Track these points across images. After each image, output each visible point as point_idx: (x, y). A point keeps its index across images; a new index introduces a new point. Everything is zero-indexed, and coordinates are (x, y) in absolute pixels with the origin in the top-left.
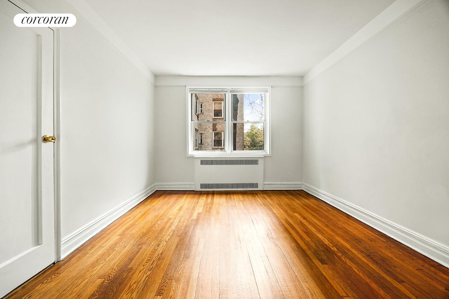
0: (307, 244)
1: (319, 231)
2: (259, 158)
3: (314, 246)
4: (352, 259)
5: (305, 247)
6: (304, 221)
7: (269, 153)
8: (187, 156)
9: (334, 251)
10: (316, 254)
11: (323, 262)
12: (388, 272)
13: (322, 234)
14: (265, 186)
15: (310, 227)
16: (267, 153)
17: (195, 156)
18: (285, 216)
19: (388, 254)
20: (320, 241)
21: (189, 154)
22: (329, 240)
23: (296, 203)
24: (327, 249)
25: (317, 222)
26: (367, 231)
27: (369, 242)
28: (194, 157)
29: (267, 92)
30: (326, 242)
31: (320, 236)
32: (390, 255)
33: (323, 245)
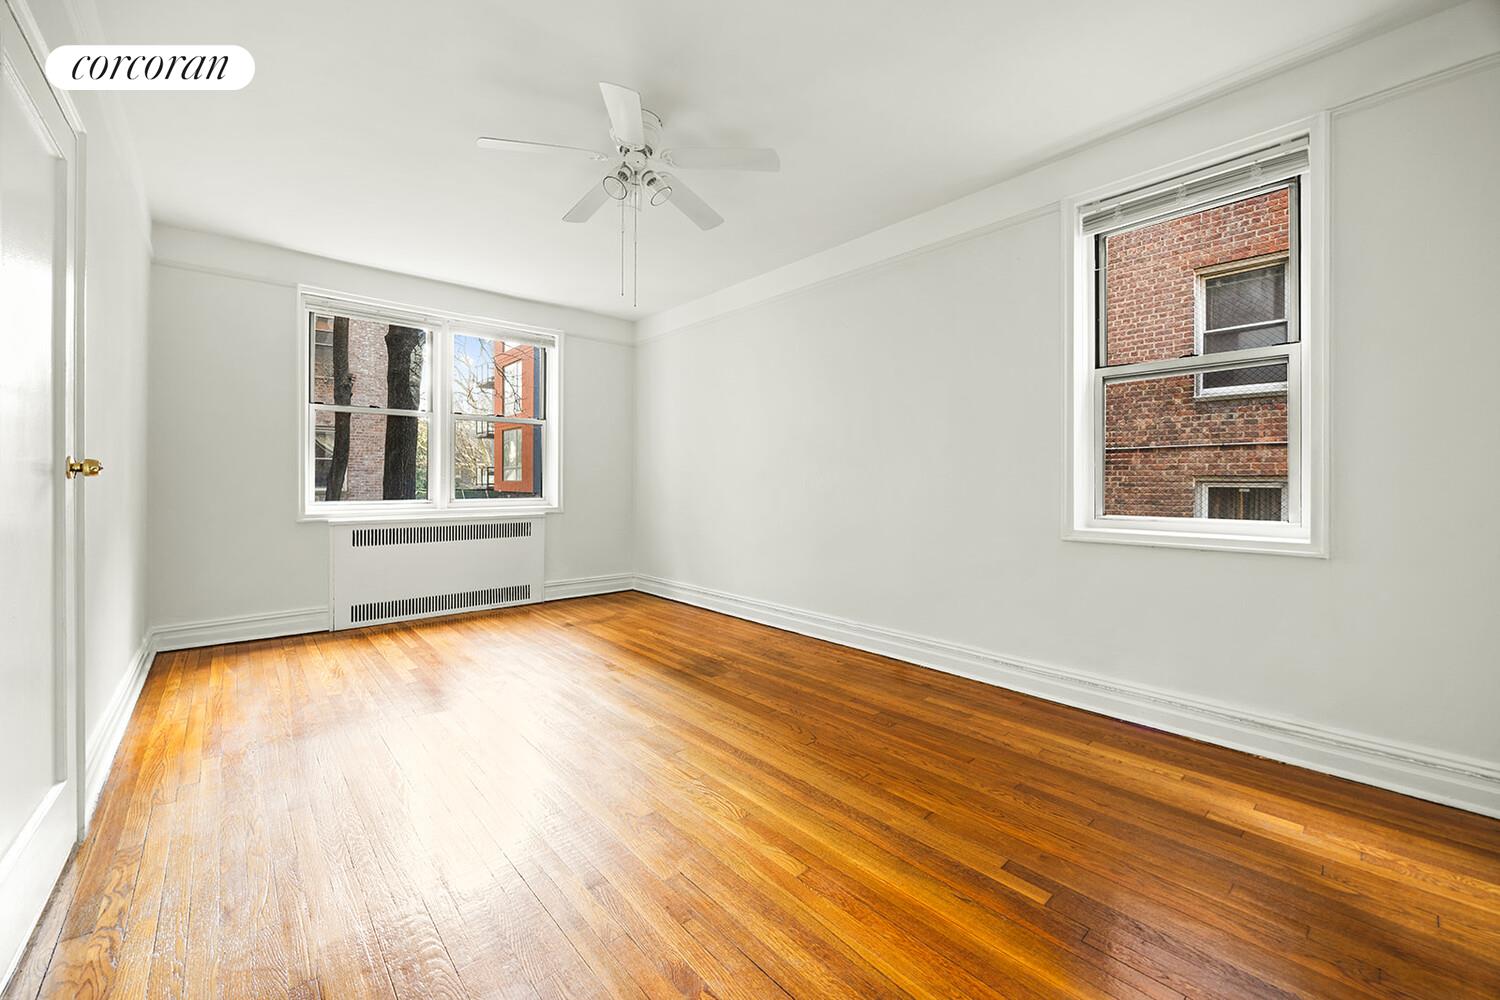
0: (680, 663)
1: (693, 645)
2: (530, 517)
3: (693, 663)
4: (746, 663)
5: (678, 667)
6: (661, 637)
7: (556, 505)
8: (299, 521)
9: (722, 661)
10: (696, 669)
11: (711, 675)
12: (786, 663)
13: (698, 646)
14: (547, 590)
15: (675, 642)
16: (549, 504)
17: (330, 520)
18: (623, 636)
19: (784, 648)
20: (697, 655)
21: (307, 513)
22: (709, 650)
23: (633, 613)
24: (711, 661)
25: (684, 634)
26: (757, 631)
27: (762, 641)
28: (327, 522)
29: (554, 345)
30: (709, 655)
31: (696, 650)
32: (788, 648)
33: (705, 658)
